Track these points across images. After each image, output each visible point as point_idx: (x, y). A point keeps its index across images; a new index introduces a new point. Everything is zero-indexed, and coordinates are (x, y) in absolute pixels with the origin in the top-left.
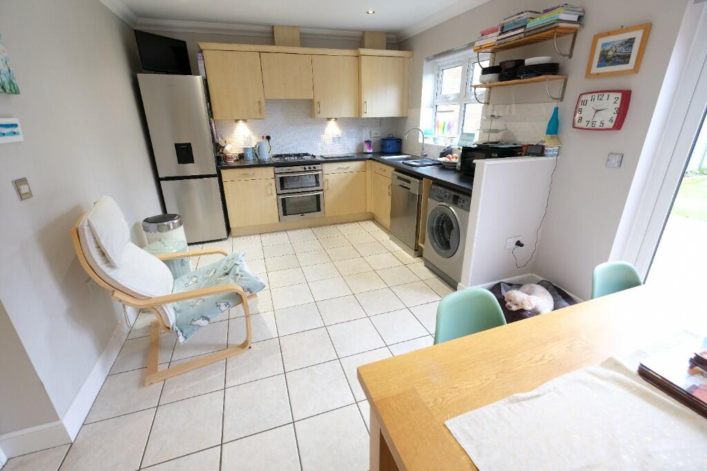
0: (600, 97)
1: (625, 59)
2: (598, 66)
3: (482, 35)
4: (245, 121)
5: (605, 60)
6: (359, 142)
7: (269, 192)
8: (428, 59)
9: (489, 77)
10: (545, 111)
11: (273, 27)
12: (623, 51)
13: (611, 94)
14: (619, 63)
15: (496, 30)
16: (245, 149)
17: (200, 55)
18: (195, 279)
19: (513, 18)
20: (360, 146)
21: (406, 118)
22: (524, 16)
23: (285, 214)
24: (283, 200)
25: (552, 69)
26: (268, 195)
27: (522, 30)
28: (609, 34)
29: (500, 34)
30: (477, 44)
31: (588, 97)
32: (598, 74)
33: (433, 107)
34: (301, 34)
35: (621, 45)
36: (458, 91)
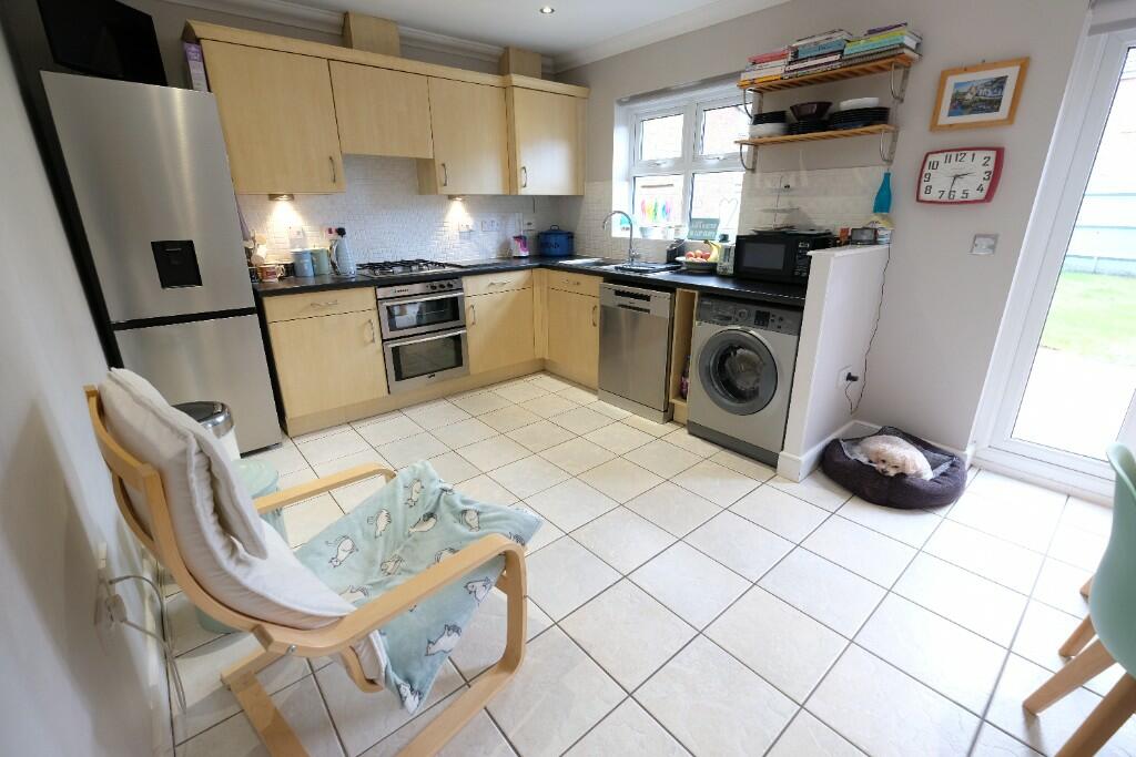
0: (959, 157)
1: (994, 105)
2: (950, 115)
3: (754, 63)
4: (291, 197)
5: (960, 106)
6: (502, 239)
7: (369, 339)
8: (621, 103)
9: (767, 129)
10: (867, 179)
11: (346, 15)
12: (989, 94)
13: (977, 153)
14: (982, 111)
15: (782, 56)
16: (297, 255)
17: (193, 48)
18: (348, 544)
19: (817, 39)
20: (505, 246)
21: (582, 196)
22: (837, 37)
23: (399, 377)
24: (396, 351)
25: (878, 116)
26: (366, 344)
27: (838, 57)
28: (966, 70)
29: (790, 63)
30: (746, 77)
31: (940, 158)
32: (951, 125)
33: (628, 180)
34: (402, 37)
35: (986, 85)
36: (679, 155)
